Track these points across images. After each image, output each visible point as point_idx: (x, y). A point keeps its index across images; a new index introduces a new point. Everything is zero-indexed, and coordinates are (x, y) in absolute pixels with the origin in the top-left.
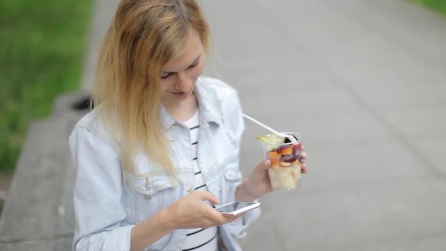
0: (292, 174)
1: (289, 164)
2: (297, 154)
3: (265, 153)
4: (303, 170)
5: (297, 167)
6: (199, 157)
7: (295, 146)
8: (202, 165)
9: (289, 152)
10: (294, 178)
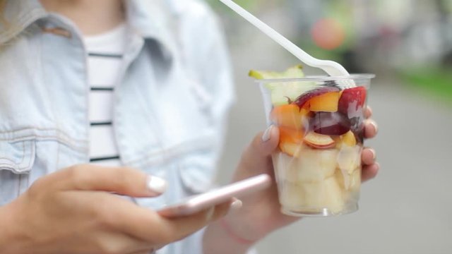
0: (338, 172)
1: (326, 140)
2: (350, 116)
3: (268, 110)
4: (366, 168)
5: (349, 153)
6: (117, 120)
7: (346, 92)
8: (123, 142)
9: (330, 104)
10: (342, 186)
